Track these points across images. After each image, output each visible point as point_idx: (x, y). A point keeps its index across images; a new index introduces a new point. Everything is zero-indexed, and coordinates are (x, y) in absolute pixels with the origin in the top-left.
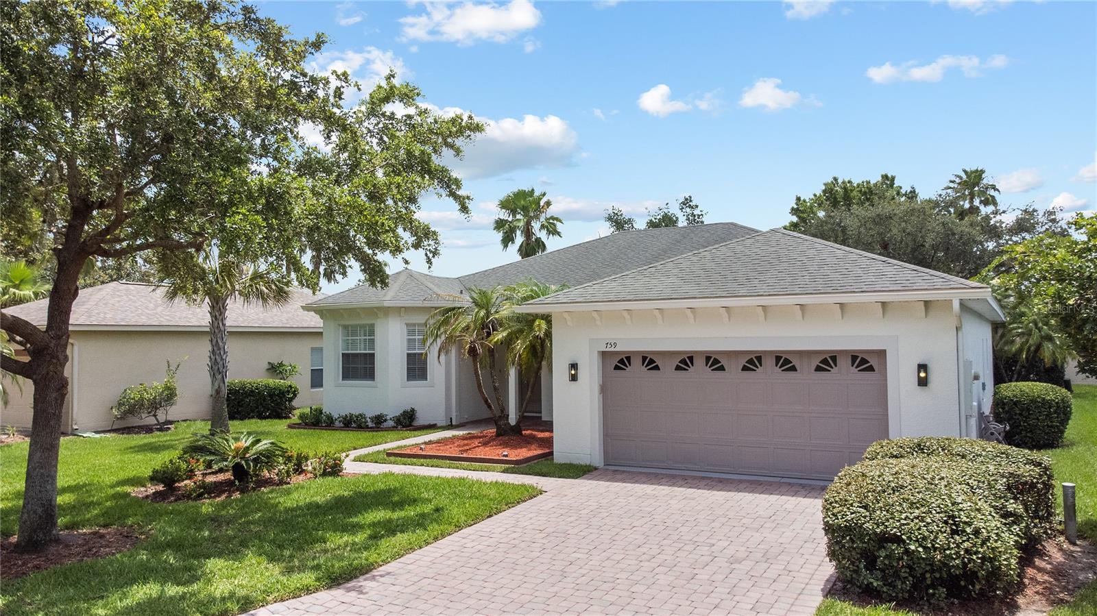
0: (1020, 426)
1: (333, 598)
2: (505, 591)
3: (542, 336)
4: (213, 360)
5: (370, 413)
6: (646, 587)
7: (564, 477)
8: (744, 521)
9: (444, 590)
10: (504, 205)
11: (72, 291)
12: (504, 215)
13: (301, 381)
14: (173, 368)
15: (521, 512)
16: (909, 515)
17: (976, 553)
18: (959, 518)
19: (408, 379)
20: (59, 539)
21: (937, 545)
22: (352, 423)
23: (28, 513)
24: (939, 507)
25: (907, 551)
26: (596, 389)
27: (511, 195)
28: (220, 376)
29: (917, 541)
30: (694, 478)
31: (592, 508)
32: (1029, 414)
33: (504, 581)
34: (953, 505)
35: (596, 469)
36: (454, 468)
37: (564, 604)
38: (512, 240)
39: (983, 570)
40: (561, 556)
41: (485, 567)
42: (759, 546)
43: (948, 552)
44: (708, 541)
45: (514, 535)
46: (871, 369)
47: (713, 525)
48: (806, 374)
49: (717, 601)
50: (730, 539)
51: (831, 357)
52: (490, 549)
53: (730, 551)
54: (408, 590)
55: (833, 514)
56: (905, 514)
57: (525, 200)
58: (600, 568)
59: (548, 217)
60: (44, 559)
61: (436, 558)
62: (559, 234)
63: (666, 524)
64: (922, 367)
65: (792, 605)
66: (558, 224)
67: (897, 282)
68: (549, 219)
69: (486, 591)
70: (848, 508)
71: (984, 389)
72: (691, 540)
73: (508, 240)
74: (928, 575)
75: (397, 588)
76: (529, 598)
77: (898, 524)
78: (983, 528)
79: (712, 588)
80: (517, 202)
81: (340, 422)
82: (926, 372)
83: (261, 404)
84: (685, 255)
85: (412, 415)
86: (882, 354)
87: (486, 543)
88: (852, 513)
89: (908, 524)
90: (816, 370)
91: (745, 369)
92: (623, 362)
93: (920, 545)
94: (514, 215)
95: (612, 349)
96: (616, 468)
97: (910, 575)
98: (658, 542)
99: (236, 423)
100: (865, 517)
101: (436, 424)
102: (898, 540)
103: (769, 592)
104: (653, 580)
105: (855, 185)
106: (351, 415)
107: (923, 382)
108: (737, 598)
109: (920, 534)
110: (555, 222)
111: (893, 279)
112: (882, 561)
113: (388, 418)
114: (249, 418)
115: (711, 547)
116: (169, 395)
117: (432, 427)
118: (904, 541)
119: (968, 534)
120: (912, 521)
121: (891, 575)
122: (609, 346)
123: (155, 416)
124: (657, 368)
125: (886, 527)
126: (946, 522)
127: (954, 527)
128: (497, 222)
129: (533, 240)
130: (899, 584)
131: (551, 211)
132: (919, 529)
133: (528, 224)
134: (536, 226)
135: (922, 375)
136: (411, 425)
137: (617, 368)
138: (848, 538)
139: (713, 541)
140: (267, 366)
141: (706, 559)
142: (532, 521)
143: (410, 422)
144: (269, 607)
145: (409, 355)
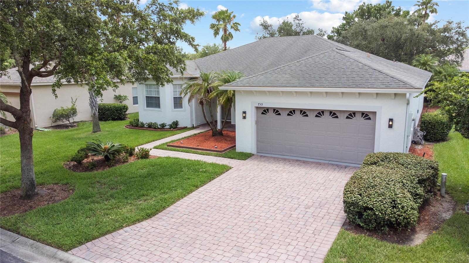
0: (430, 132)
1: (149, 225)
2: (216, 222)
3: (231, 96)
4: (91, 101)
5: (159, 122)
6: (272, 221)
7: (240, 160)
8: (313, 185)
9: (192, 221)
10: (214, 17)
11: (29, 91)
12: (214, 22)
13: (128, 103)
14: (74, 100)
15: (222, 179)
16: (377, 199)
17: (402, 215)
18: (397, 201)
19: (175, 108)
20: (38, 193)
21: (387, 213)
22: (152, 127)
23: (24, 184)
24: (389, 196)
25: (375, 214)
26: (254, 123)
27: (217, 13)
28: (95, 108)
29: (379, 211)
30: (293, 160)
31: (251, 177)
32: (435, 127)
33: (216, 217)
34: (395, 195)
35: (253, 155)
36: (195, 153)
37: (239, 229)
38: (218, 34)
39: (404, 222)
40: (238, 204)
41: (208, 209)
42: (318, 200)
43: (391, 215)
44: (297, 196)
45: (220, 192)
46: (369, 119)
47: (300, 187)
48: (342, 119)
49: (299, 229)
50: (306, 195)
51: (353, 113)
52: (210, 199)
53: (306, 202)
54: (178, 221)
55: (347, 197)
56: (376, 199)
57: (224, 15)
58: (254, 210)
59: (234, 23)
60: (33, 203)
61: (189, 204)
62: (239, 30)
63: (281, 187)
64: (391, 120)
65: (329, 231)
66: (239, 26)
67: (384, 83)
68: (235, 24)
69: (209, 222)
70: (353, 195)
71: (418, 112)
72: (290, 196)
73: (216, 33)
74: (382, 223)
75: (173, 220)
76: (226, 226)
77: (372, 203)
78: (406, 206)
79: (297, 222)
80: (220, 16)
81: (147, 125)
82: (392, 122)
83: (113, 114)
84: (294, 62)
85: (177, 124)
86: (374, 113)
87: (208, 196)
88: (355, 197)
89: (376, 203)
90: (346, 118)
91: (317, 116)
92: (265, 111)
93: (380, 212)
94: (219, 22)
95: (261, 106)
96: (262, 154)
97: (375, 222)
98: (277, 196)
99: (103, 122)
100: (360, 199)
101: (187, 127)
102: (371, 209)
103: (320, 224)
104: (274, 217)
105: (373, 6)
106: (151, 123)
107: (390, 126)
108: (307, 227)
109: (380, 208)
110: (237, 25)
111: (382, 82)
112: (365, 217)
113: (167, 125)
114: (108, 120)
115: (298, 200)
116: (74, 112)
117: (185, 129)
118: (374, 210)
119: (399, 208)
120: (378, 202)
121: (367, 222)
122: (259, 105)
123: (69, 121)
124: (279, 114)
125: (368, 204)
126: (391, 203)
127: (394, 205)
128: (211, 25)
129: (228, 33)
130: (370, 225)
131: (235, 21)
132: (380, 206)
133: (225, 26)
134: (229, 27)
135: (391, 123)
136: (176, 127)
137: (263, 113)
138: (352, 207)
139: (299, 196)
140: (114, 97)
141: (297, 206)
142: (227, 184)
143: (176, 126)
144: (125, 229)
145: (174, 97)
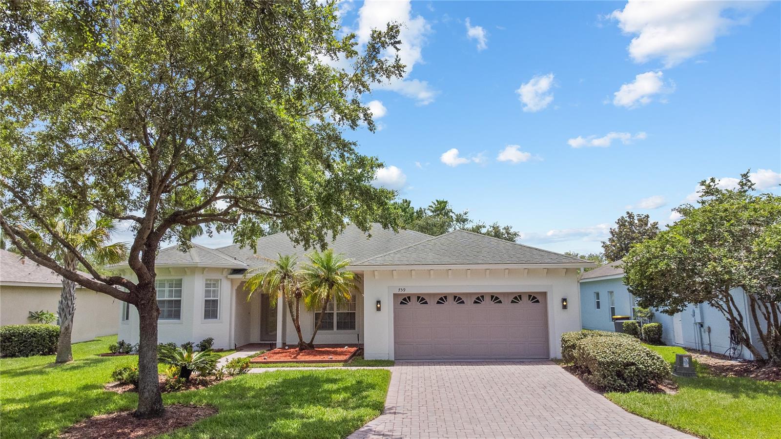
19: (204, 318)
26: (393, 315)
35: (394, 362)
46: (538, 302)
48: (507, 304)
51: (518, 296)
64: (564, 300)
67: (553, 259)
82: (566, 302)
85: (211, 342)
86: (545, 294)
90: (511, 303)
92: (404, 300)
95: (403, 292)
107: (565, 307)
113: (194, 345)
117: (221, 351)
122: (400, 290)
124: (426, 303)
137: (402, 303)
143: (210, 347)
145: (206, 301)
